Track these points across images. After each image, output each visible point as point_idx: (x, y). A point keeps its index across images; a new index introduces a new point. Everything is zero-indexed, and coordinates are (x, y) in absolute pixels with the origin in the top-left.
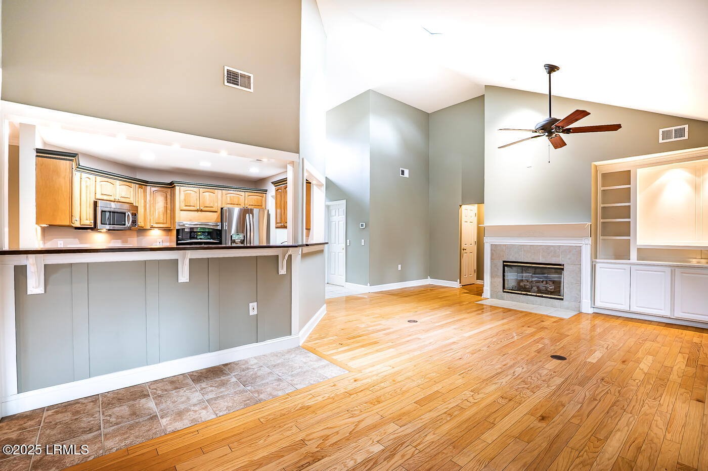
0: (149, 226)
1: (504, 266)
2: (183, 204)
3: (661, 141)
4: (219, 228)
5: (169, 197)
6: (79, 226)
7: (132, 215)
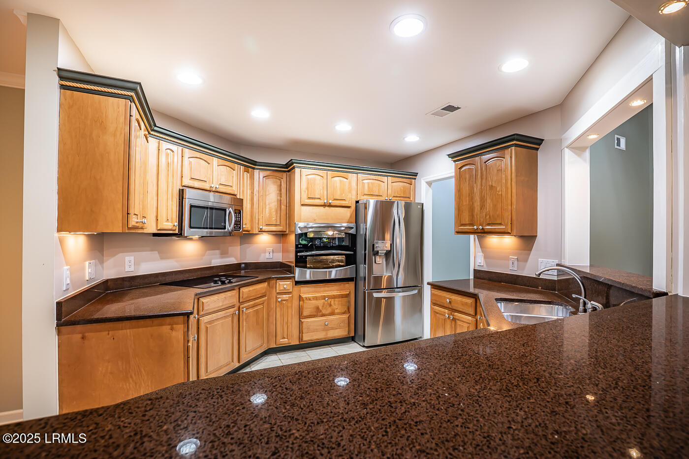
0: (257, 230)
2: (305, 196)
4: (353, 231)
5: (284, 185)
6: (156, 231)
7: (235, 213)
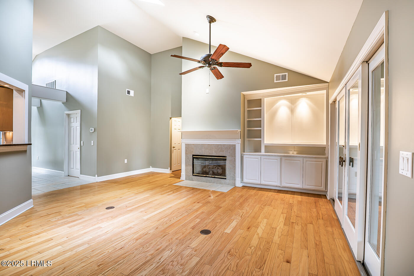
1: (193, 158)
3: (275, 81)
